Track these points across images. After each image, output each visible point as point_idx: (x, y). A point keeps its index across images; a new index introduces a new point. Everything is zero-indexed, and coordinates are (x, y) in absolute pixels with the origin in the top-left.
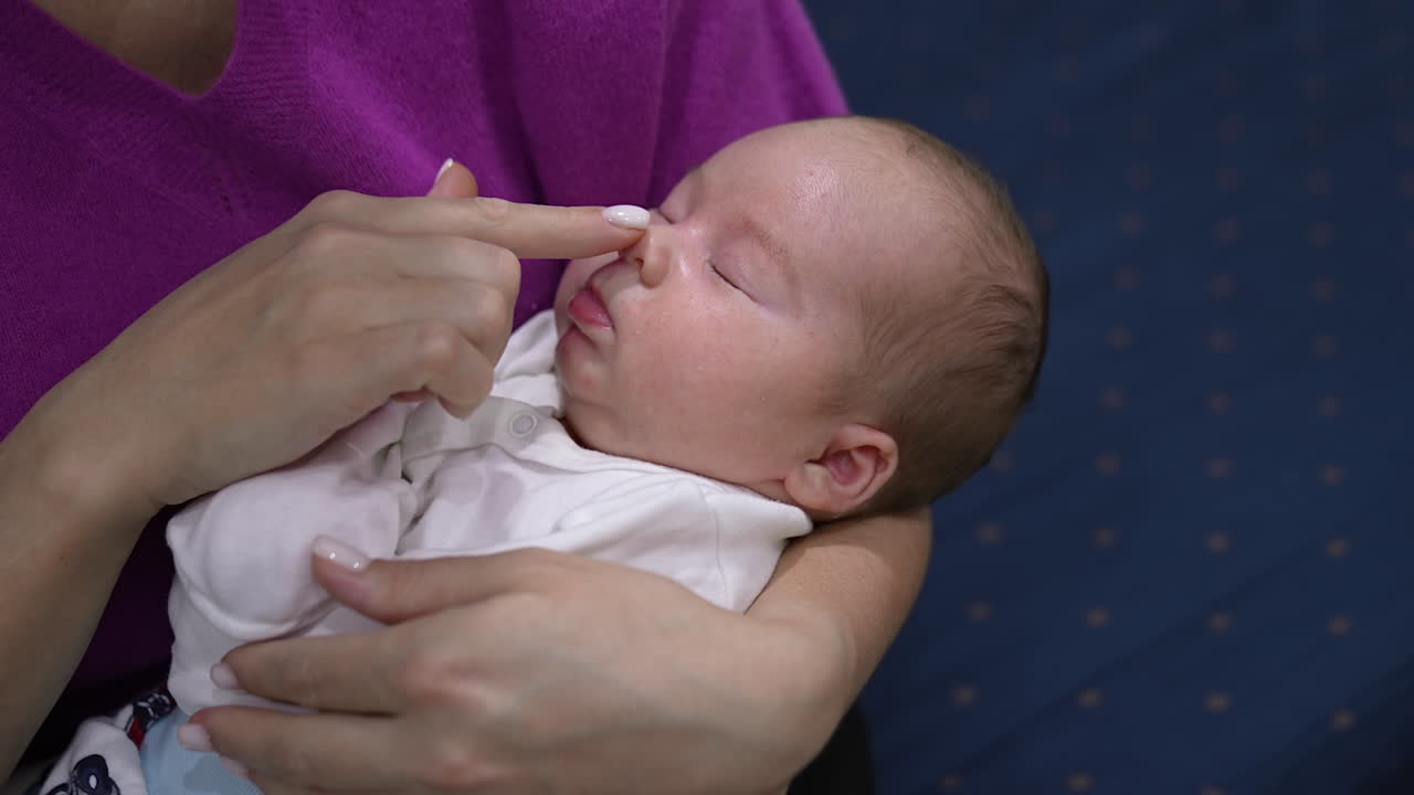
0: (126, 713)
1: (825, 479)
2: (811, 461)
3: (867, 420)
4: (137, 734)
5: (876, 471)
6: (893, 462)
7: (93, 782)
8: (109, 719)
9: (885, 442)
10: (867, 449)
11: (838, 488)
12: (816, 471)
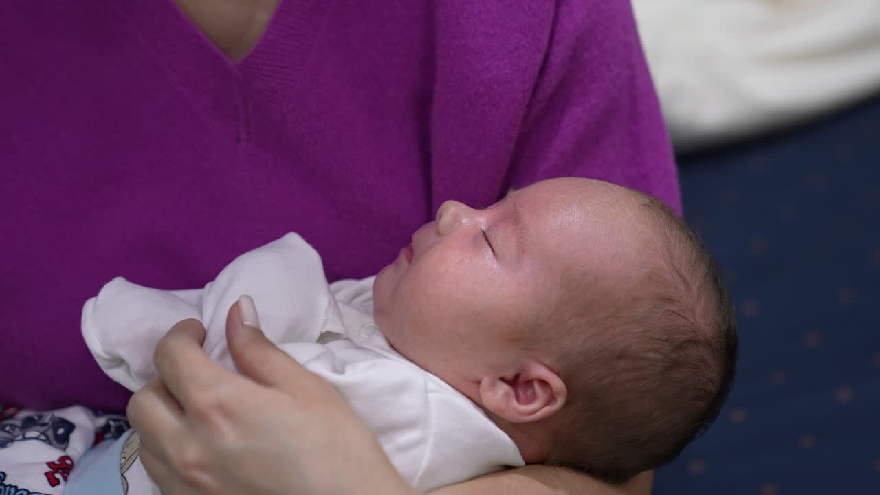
0: (102, 421)
1: (506, 394)
2: (503, 379)
3: (548, 361)
4: (100, 437)
5: (548, 403)
6: (560, 402)
7: (61, 431)
8: (93, 417)
9: (556, 382)
10: (544, 383)
11: (515, 403)
12: (503, 388)
